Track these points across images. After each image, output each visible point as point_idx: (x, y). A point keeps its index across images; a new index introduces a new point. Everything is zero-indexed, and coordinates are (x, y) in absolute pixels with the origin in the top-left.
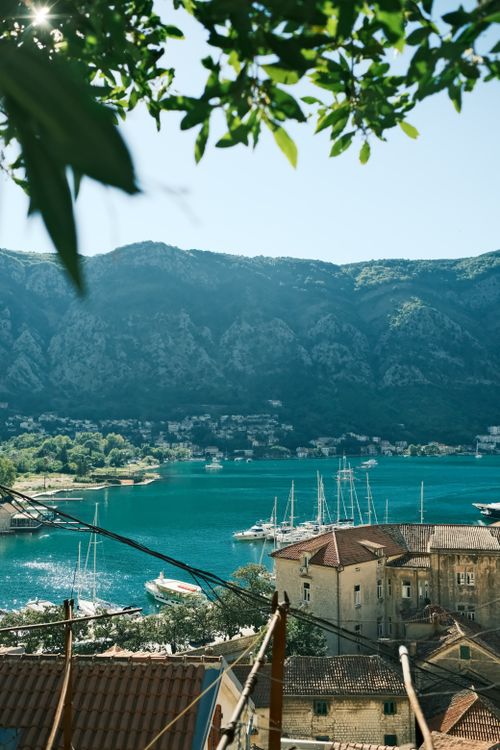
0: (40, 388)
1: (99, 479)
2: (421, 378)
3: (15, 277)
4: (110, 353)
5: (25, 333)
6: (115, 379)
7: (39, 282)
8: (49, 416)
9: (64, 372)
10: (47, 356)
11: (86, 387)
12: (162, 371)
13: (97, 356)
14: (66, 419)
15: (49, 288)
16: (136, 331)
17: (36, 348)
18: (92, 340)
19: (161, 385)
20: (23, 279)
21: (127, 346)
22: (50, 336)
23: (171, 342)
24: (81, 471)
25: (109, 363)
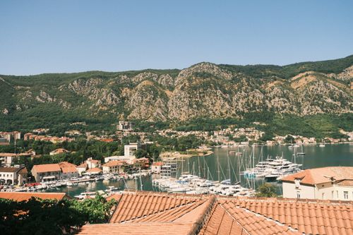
0: (165, 120)
1: (190, 153)
2: (320, 111)
3: (155, 79)
4: (191, 106)
5: (159, 100)
6: (193, 116)
7: (163, 80)
8: (169, 131)
9: (174, 114)
10: (167, 108)
11: (182, 119)
12: (211, 112)
13: (186, 107)
14: (175, 131)
15: (167, 82)
16: (200, 97)
17: (163, 105)
18: (184, 101)
19: (211, 117)
20: (157, 79)
21: (197, 103)
22: (168, 101)
23: (214, 101)
24: (183, 150)
25: (190, 110)
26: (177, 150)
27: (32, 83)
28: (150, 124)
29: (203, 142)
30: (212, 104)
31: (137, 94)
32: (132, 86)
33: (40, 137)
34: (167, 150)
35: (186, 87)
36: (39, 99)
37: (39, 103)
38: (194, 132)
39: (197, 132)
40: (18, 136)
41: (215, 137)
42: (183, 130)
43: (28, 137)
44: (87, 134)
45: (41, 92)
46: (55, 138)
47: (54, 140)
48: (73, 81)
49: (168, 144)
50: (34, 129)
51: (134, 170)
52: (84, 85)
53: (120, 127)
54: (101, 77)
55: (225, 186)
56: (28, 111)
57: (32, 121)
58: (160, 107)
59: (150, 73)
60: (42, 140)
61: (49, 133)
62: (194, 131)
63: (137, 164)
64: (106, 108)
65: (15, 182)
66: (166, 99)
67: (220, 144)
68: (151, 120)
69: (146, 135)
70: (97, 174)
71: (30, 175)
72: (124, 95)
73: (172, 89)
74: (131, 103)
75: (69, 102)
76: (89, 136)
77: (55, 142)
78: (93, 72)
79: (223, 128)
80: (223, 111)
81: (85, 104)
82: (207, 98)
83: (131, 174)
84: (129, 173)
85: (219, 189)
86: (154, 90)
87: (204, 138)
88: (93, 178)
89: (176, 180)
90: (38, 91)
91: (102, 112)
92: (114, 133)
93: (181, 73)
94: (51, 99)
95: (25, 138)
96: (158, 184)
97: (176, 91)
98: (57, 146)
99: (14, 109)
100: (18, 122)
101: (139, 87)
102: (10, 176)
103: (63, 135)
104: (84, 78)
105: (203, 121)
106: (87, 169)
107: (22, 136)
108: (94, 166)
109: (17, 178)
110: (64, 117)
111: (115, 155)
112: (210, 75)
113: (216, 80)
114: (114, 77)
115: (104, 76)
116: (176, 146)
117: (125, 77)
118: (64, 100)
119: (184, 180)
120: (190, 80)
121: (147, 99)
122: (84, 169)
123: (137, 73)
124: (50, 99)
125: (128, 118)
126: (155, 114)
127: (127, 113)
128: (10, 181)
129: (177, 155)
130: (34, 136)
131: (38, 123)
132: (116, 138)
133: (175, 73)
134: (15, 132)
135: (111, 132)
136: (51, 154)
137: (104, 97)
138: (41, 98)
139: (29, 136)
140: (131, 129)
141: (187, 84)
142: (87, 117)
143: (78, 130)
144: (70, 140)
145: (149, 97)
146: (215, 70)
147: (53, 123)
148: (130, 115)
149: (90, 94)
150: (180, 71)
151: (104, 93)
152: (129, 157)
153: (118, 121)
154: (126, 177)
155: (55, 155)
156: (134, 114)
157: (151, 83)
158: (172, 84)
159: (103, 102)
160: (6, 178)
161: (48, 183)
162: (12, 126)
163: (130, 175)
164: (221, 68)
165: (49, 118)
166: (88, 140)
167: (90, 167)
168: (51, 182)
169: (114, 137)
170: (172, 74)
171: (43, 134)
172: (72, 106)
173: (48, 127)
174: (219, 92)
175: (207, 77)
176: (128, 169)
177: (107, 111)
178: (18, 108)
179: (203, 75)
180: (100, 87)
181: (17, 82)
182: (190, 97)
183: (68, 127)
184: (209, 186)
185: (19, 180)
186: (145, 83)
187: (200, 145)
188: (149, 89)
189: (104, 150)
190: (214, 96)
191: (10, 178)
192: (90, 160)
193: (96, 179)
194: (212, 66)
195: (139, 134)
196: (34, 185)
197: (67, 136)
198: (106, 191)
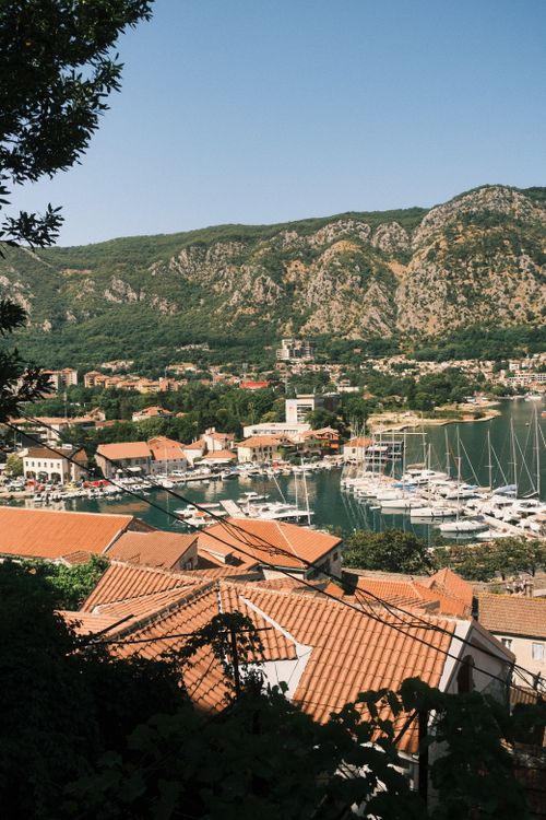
0: (389, 335)
1: (443, 415)
3: (363, 235)
4: (451, 298)
5: (373, 286)
6: (456, 323)
7: (383, 239)
8: (397, 360)
9: (410, 319)
10: (394, 306)
11: (430, 331)
12: (502, 312)
13: (439, 303)
14: (413, 361)
15: (394, 243)
16: (476, 275)
17: (383, 299)
18: (434, 288)
19: (502, 325)
20: (370, 236)
21: (467, 291)
22: (396, 287)
23: (511, 285)
24: (426, 408)
25: (451, 308)
26: (413, 407)
27: (93, 262)
28: (352, 344)
29: (480, 386)
30: (506, 292)
31: (320, 274)
32: (310, 256)
33: (115, 379)
34: (389, 406)
35: (440, 253)
36: (109, 296)
37: (110, 305)
38: (457, 363)
39: (466, 363)
40: (73, 378)
41: (511, 375)
42: (431, 358)
43: (92, 381)
44: (213, 370)
45: (114, 282)
46: (145, 381)
47: (142, 386)
48: (179, 253)
49: (392, 393)
50: (103, 361)
51: (306, 455)
52: (203, 260)
53: (285, 354)
54: (238, 238)
55: (504, 500)
56: (90, 324)
57: (99, 344)
58: (376, 304)
59: (351, 223)
60: (119, 386)
61: (134, 369)
62: (460, 358)
63: (313, 442)
64: (251, 311)
65: (65, 478)
66: (391, 283)
67: (522, 391)
68: (355, 336)
69: (343, 370)
70: (223, 465)
71: (92, 464)
72: (292, 278)
73: (405, 258)
74: (309, 297)
75: (172, 299)
76: (217, 375)
77: (144, 391)
78: (222, 228)
79: (532, 352)
80: (536, 310)
81: (206, 303)
82: (493, 277)
83: (298, 464)
84: (294, 463)
85: (487, 507)
86: (363, 264)
87: (481, 378)
88: (217, 471)
89: (394, 482)
90: (108, 278)
91: (243, 320)
92: (271, 367)
93: (428, 217)
94: (135, 296)
95: (87, 383)
96: (352, 490)
97: (416, 262)
98: (147, 400)
99: (62, 319)
100: (72, 347)
101: (326, 256)
102: (55, 465)
103: (162, 375)
104: (201, 242)
105: (482, 335)
106: (206, 452)
107: (80, 379)
108: (219, 446)
109: (70, 471)
110: (163, 334)
111: (268, 420)
112: (501, 218)
113: (518, 230)
114: (268, 237)
115: (245, 236)
116: (411, 398)
117: (294, 234)
118: (162, 295)
119: (412, 481)
120: (450, 234)
121: (346, 287)
122: (199, 453)
123: (320, 224)
124: (132, 295)
125: (302, 332)
126: (364, 321)
127: (301, 321)
128: (56, 477)
129: (411, 419)
130: (103, 377)
131: (110, 349)
132: (275, 380)
133: (411, 218)
134: (67, 370)
135: (263, 364)
136: (136, 418)
137: (248, 286)
138: (113, 292)
139: (94, 379)
140: (308, 358)
141: (443, 245)
142: (213, 333)
143: (194, 362)
144: (176, 385)
145: (349, 282)
146: (516, 205)
147: (142, 348)
148: (307, 326)
149: (216, 279)
150: (426, 212)
151: (246, 276)
152: (295, 427)
153: (279, 340)
154: (287, 472)
155: (142, 422)
156: (316, 322)
157: (354, 248)
158: (404, 245)
159: (246, 297)
160: (50, 471)
161: (126, 480)
162: (61, 356)
163: (295, 468)
164: (534, 198)
165: (133, 337)
166: (214, 383)
167: (210, 448)
168: (132, 480)
169: (270, 378)
170: (406, 221)
171: (123, 372)
172: (179, 309)
173: (130, 357)
174: (525, 261)
175: (496, 224)
176: (293, 452)
177: (255, 317)
178: (70, 318)
179: (485, 219)
180: (237, 261)
181: (63, 259)
182: (449, 277)
183: (171, 356)
184: (467, 498)
185: (73, 473)
186: (340, 246)
187: (472, 395)
188: (349, 261)
189: (244, 409)
190: (511, 272)
191: (55, 470)
192: (211, 434)
193: (223, 475)
194: (507, 193)
195: (328, 368)
196: (101, 485)
197: (170, 375)
198: (240, 501)
